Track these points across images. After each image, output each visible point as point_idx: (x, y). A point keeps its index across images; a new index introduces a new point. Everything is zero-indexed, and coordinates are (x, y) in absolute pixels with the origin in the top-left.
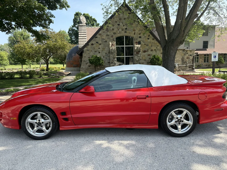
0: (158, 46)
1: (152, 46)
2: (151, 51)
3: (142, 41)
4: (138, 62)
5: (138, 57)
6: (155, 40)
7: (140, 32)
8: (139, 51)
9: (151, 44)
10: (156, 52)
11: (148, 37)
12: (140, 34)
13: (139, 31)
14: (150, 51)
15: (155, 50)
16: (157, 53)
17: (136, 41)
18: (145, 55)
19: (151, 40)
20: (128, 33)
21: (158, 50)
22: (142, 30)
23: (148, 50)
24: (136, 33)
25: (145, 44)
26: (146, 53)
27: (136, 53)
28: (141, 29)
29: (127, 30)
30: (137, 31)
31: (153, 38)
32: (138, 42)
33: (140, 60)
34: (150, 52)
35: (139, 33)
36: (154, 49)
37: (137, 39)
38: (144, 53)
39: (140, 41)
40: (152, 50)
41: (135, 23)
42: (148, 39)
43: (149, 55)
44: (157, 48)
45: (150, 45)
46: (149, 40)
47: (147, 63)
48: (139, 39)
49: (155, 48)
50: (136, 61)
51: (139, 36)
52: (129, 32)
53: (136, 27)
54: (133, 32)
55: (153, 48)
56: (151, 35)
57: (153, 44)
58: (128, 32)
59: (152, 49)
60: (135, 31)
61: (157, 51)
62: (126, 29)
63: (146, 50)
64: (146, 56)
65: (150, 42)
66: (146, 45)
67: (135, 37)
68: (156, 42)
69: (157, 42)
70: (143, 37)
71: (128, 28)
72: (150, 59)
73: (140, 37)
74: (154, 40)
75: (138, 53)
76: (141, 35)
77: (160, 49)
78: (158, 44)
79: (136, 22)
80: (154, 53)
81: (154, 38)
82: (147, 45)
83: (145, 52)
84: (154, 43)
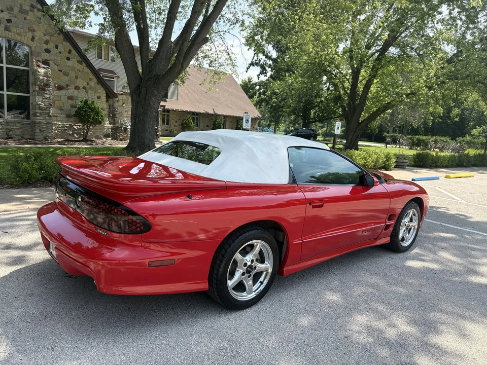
0: (91, 79)
1: (76, 78)
2: (75, 89)
3: (52, 60)
4: (44, 111)
5: (45, 100)
6: (84, 64)
7: (47, 38)
8: (47, 85)
9: (74, 72)
10: (87, 93)
11: (68, 55)
12: (47, 42)
13: (45, 35)
14: (73, 88)
15: (84, 88)
16: (89, 96)
17: (38, 58)
18: (60, 97)
19: (74, 62)
20: (14, 32)
21: (91, 88)
22: (52, 35)
23: (67, 85)
24: (36, 39)
25: (60, 71)
26: (63, 92)
27: (39, 88)
28: (51, 31)
29: (11, 24)
30: (38, 34)
31: (79, 59)
32: (41, 59)
33: (49, 106)
34: (72, 91)
35: (45, 40)
36: (81, 87)
37: (39, 54)
38: (57, 91)
39: (48, 60)
40: (77, 88)
41: (33, 11)
42: (68, 59)
43: (70, 98)
44: (88, 84)
45: (72, 74)
46: (70, 63)
47: (67, 117)
48: (46, 56)
49: (85, 85)
50: (40, 109)
51: (45, 47)
52: (18, 31)
53: (37, 24)
54: (30, 35)
55: (81, 83)
56: (74, 52)
57: (80, 73)
58: (14, 29)
59: (76, 84)
60: (35, 33)
61: (90, 91)
62: (9, 21)
63: (64, 85)
64: (64, 99)
65: (73, 68)
66: (62, 73)
67: (35, 47)
68: (87, 70)
69: (89, 71)
70: (54, 51)
71: (13, 19)
72: (72, 106)
73: (48, 51)
74: (82, 64)
75: (45, 90)
76: (51, 46)
77: (95, 88)
78: (91, 76)
79: (35, 10)
80: (82, 96)
81: (81, 60)
82: (66, 74)
83: (60, 88)
84: (83, 71)
